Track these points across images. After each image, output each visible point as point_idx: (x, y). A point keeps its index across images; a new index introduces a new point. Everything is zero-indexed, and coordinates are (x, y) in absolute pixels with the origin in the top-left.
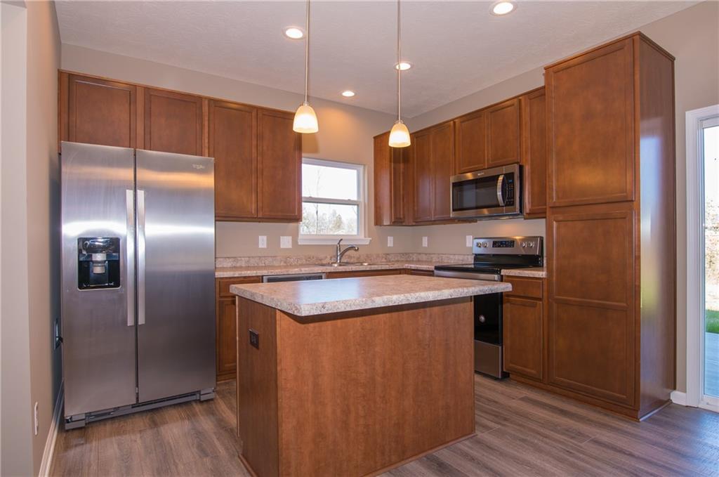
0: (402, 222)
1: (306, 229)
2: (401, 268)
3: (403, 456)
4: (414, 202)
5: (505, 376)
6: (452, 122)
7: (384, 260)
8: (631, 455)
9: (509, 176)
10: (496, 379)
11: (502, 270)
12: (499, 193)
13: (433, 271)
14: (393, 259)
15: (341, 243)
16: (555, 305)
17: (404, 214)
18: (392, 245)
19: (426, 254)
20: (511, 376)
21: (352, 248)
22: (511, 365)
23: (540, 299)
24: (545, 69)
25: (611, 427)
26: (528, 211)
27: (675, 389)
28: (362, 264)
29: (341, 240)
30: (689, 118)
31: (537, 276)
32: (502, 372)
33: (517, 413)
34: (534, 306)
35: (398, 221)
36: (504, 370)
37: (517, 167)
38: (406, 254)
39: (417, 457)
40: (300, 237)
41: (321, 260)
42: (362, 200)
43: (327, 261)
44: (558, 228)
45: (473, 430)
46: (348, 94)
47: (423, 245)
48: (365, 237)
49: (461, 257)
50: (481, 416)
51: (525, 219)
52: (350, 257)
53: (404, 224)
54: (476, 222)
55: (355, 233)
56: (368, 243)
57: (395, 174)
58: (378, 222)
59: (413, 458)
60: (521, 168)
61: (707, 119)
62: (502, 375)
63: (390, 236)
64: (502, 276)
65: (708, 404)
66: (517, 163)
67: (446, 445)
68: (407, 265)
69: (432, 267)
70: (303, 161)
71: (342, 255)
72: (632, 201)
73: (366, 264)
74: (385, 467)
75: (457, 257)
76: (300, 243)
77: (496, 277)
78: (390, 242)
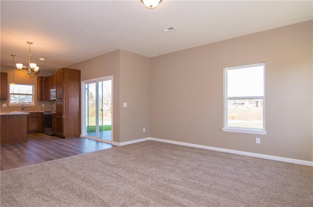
0: (42, 100)
6: (52, 77)
10: (50, 135)
13: (44, 113)
21: (26, 107)
23: (55, 117)
29: (23, 105)
32: (52, 134)
40: (10, 104)
41: (17, 110)
42: (33, 94)
43: (19, 110)
48: (34, 104)
58: (38, 100)
76: (9, 106)
77: (51, 113)
78: (43, 105)
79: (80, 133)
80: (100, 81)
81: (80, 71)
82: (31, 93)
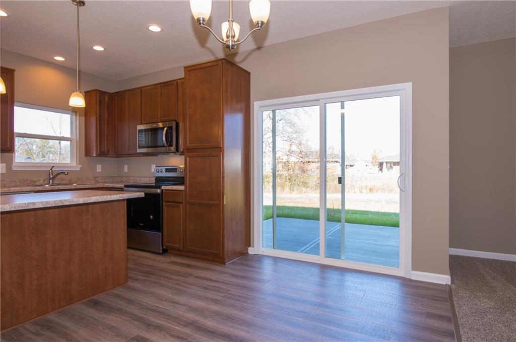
0: (106, 155)
1: (20, 157)
2: (102, 186)
3: (70, 301)
4: (115, 140)
5: (165, 252)
6: (139, 90)
7: (93, 182)
8: (211, 280)
9: (170, 128)
10: (158, 254)
11: (162, 187)
12: (164, 139)
13: (123, 188)
14: (101, 181)
15: (53, 170)
16: (188, 205)
17: (108, 150)
18: (100, 171)
19: (126, 177)
20: (169, 251)
21: (63, 173)
22: (168, 244)
23: (181, 203)
24: (185, 68)
25: (209, 269)
26: (181, 150)
27: (250, 246)
28: (72, 184)
29: (53, 167)
30: (256, 105)
31: (179, 189)
32: (163, 249)
33: (161, 270)
34: (178, 207)
35: (101, 154)
36: (164, 248)
37: (174, 123)
38: (112, 177)
39: (81, 302)
41: (35, 182)
42: (74, 137)
43: (41, 182)
44: (189, 161)
45: (126, 282)
46: (59, 59)
47: (125, 171)
48: (77, 165)
49: (148, 179)
50: (136, 274)
51: (180, 155)
52: (62, 179)
53: (108, 156)
54: (157, 155)
55: (68, 161)
56: (79, 169)
57: (100, 121)
58: (88, 153)
59: (79, 302)
60: (177, 124)
61: (264, 107)
62: (162, 251)
63: (99, 164)
64: (162, 190)
65: (263, 252)
66: (176, 120)
67: (105, 292)
68: (106, 185)
69: (122, 186)
70: (15, 104)
71: (53, 178)
72: (220, 147)
73: (75, 184)
74: (55, 310)
75: (146, 179)
76: (14, 169)
77: (159, 191)
78: (99, 168)
79: (248, 242)
80: (332, 100)
81: (250, 73)
82: (68, 135)
